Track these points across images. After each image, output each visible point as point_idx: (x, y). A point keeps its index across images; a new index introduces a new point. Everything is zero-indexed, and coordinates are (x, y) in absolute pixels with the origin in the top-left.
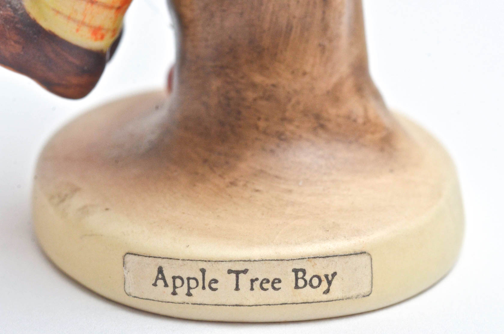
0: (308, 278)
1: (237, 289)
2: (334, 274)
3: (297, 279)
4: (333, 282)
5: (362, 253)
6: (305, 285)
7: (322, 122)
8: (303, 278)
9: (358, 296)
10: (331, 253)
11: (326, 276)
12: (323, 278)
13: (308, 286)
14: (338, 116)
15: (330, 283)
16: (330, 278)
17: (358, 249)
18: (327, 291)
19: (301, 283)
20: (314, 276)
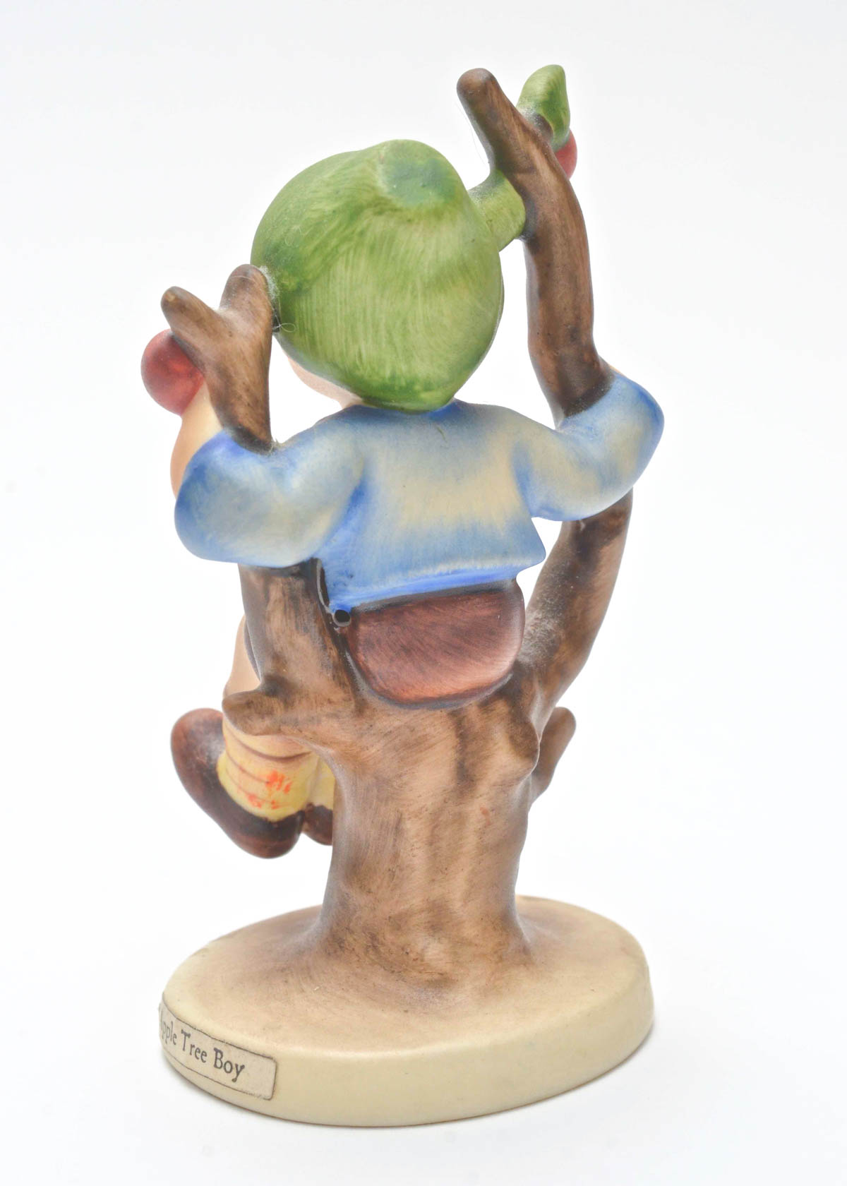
0: (224, 1060)
1: (184, 1049)
2: (243, 1067)
3: (216, 1058)
4: (241, 1073)
5: (270, 1058)
6: (221, 1067)
7: (376, 943)
8: (220, 1059)
9: (260, 1096)
10: (245, 1047)
11: (237, 1066)
12: (234, 1066)
13: (223, 1069)
14: (393, 943)
15: (238, 1073)
16: (239, 1069)
17: (268, 1053)
18: (234, 1080)
19: (219, 1064)
20: (228, 1062)
